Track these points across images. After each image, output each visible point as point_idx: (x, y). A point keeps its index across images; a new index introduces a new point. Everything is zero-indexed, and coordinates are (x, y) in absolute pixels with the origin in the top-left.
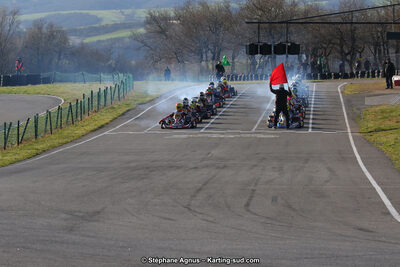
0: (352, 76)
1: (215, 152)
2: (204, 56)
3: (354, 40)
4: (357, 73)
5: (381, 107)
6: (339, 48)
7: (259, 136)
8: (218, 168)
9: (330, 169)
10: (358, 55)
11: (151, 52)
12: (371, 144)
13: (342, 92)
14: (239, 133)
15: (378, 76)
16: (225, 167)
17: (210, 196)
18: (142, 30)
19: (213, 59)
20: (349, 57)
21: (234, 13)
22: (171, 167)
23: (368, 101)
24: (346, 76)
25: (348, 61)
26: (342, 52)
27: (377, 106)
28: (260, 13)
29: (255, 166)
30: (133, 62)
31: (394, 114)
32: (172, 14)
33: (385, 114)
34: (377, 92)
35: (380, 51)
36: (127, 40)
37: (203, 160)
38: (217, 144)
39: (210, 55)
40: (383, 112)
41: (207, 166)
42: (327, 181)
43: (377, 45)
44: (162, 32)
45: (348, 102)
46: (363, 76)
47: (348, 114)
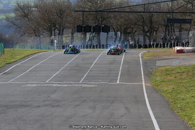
0: (150, 46)
1: (54, 96)
2: (53, 32)
3: (151, 22)
4: (153, 44)
5: (167, 67)
6: (142, 28)
7: (83, 85)
8: (53, 106)
9: (127, 108)
10: (155, 33)
11: (18, 29)
12: (157, 91)
13: (142, 57)
14: (71, 84)
15: (167, 46)
16: (58, 106)
17: (43, 126)
18: (13, 15)
19: (59, 34)
20: (148, 34)
21: (73, 4)
22: (22, 106)
23: (158, 63)
24: (145, 47)
25: (148, 36)
26: (144, 31)
27: (163, 67)
28: (90, 4)
29: (78, 105)
30: (7, 36)
31: (174, 72)
32: (32, 4)
33: (168, 72)
34: (165, 57)
35: (169, 30)
36: (4, 21)
37: (44, 101)
38: (55, 90)
39: (57, 32)
40: (167, 71)
41: (46, 105)
42: (122, 116)
43: (167, 26)
44: (26, 16)
45: (145, 63)
46: (157, 46)
47: (144, 72)
